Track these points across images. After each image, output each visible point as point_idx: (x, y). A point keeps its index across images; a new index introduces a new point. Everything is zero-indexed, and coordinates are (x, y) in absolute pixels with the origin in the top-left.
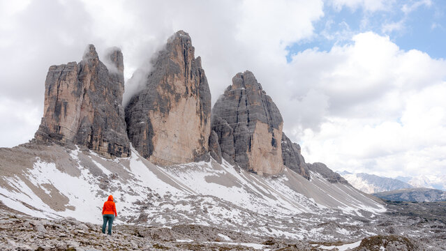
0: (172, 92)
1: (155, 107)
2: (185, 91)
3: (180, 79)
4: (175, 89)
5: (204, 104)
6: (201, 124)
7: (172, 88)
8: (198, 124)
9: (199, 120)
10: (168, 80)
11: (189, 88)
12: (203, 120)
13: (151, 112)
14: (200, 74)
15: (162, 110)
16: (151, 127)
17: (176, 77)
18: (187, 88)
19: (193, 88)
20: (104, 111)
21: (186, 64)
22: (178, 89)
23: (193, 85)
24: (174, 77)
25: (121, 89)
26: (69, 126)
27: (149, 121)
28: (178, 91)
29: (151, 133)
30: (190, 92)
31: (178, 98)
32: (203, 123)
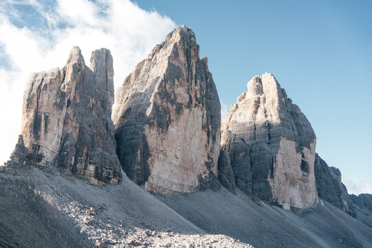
0: (173, 102)
1: (151, 121)
2: (188, 100)
3: (181, 85)
4: (175, 98)
5: (211, 116)
6: (208, 142)
7: (173, 97)
8: (204, 142)
9: (205, 137)
10: (168, 86)
11: (193, 95)
12: (211, 138)
13: (146, 127)
14: (207, 78)
15: (160, 125)
16: (146, 145)
17: (176, 82)
18: (190, 97)
19: (198, 96)
20: (90, 126)
21: (189, 66)
22: (179, 98)
23: (198, 93)
24: (174, 83)
25: (110, 99)
26: (50, 146)
27: (144, 138)
28: (179, 100)
29: (146, 153)
30: (194, 101)
31: (179, 110)
32: (211, 141)
